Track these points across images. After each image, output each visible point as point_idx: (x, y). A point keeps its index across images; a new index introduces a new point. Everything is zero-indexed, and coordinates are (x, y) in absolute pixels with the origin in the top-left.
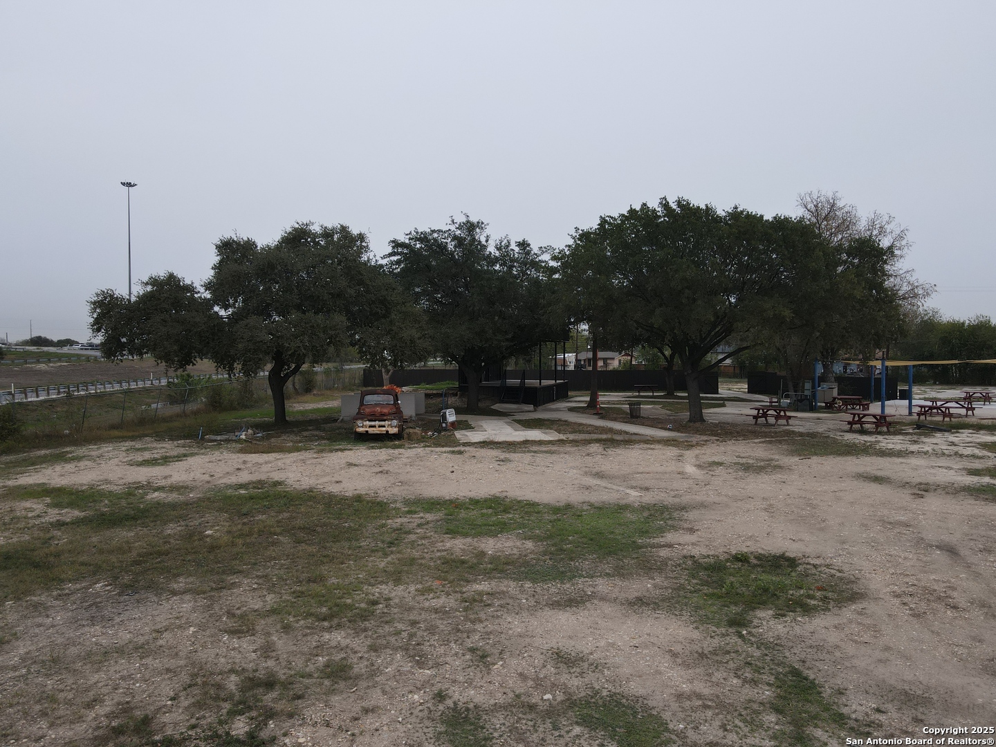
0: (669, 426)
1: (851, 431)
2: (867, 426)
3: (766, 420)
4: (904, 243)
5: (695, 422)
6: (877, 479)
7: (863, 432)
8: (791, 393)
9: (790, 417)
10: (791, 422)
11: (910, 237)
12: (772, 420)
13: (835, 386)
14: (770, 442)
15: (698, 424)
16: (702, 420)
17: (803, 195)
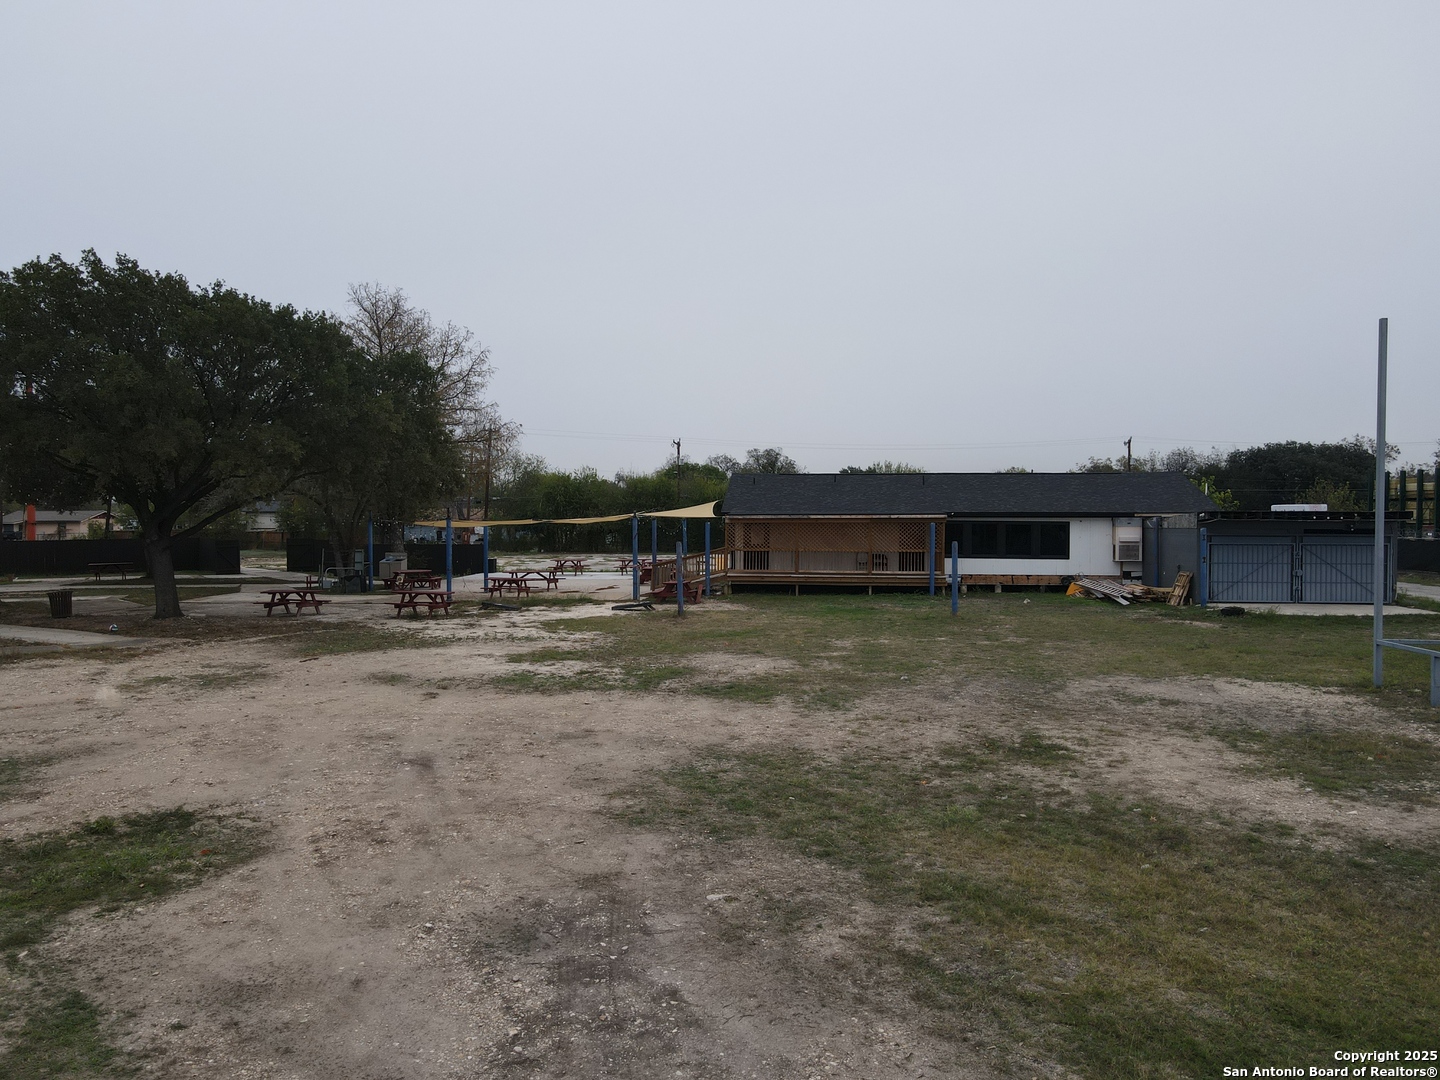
0: (114, 626)
1: (399, 617)
2: (420, 609)
3: (287, 608)
4: (485, 367)
5: (164, 618)
6: (392, 680)
7: (415, 617)
8: (340, 568)
9: (320, 603)
10: (322, 609)
11: (492, 361)
12: (293, 608)
13: (404, 556)
14: (273, 641)
15: (169, 622)
16: (178, 613)
17: (357, 286)
